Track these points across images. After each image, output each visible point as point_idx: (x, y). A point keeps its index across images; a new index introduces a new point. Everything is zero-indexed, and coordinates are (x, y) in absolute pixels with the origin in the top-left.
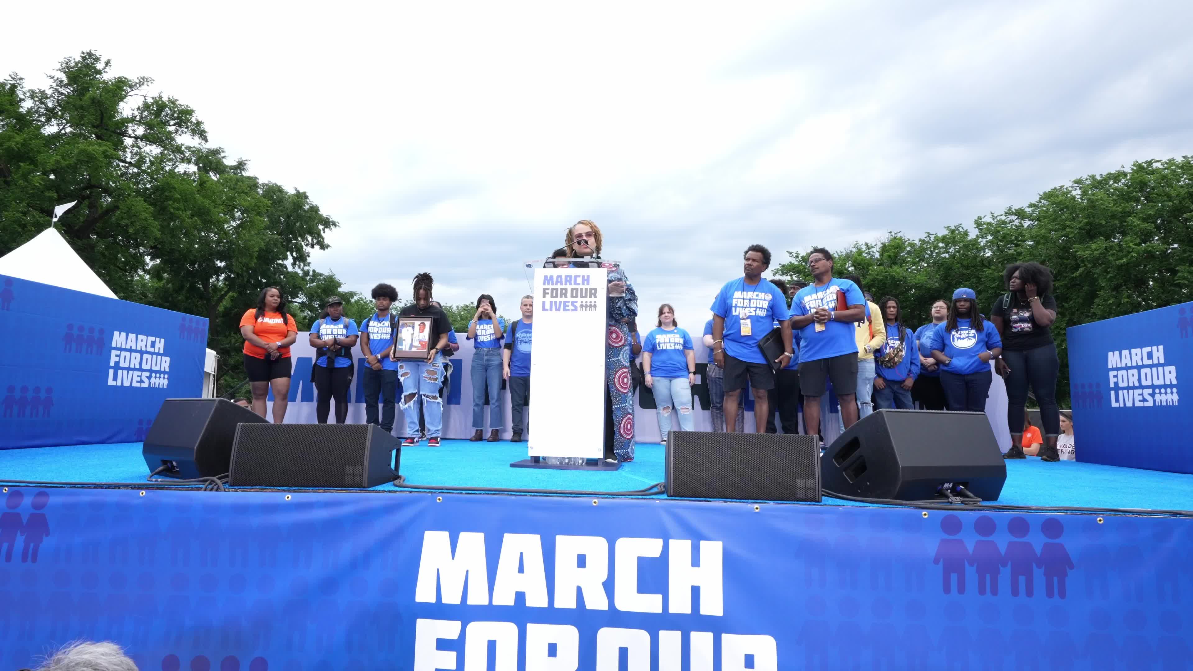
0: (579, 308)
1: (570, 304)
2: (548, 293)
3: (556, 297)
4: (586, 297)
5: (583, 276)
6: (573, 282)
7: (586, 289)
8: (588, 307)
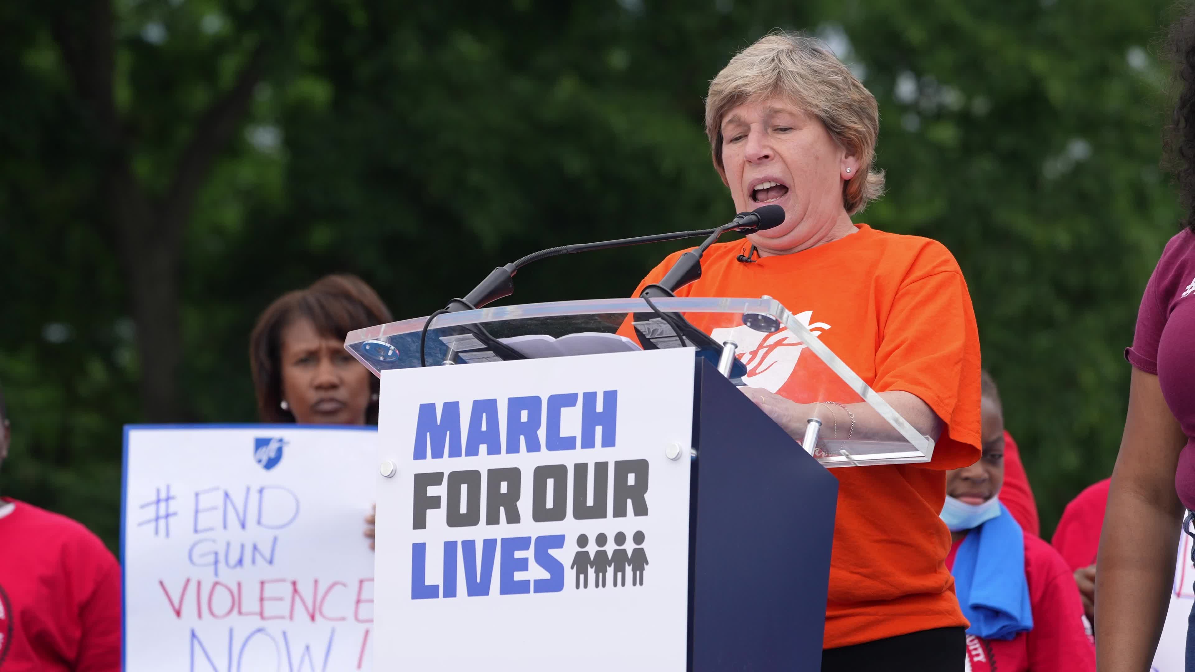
0: (570, 575)
1: (529, 554)
2: (435, 502)
3: (472, 519)
4: (598, 512)
5: (590, 398)
6: (542, 434)
7: (601, 468)
8: (610, 566)
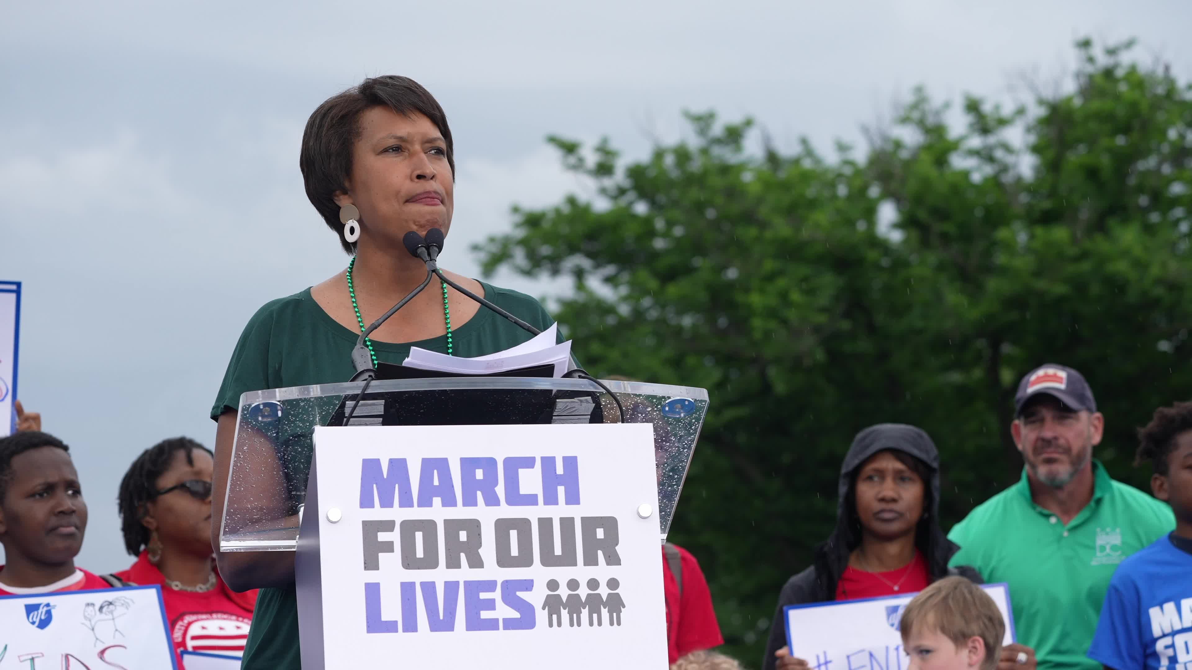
0: (541, 616)
1: (497, 595)
2: (387, 547)
3: (430, 562)
4: (568, 560)
5: (548, 461)
6: (500, 490)
7: (567, 522)
8: (584, 608)
